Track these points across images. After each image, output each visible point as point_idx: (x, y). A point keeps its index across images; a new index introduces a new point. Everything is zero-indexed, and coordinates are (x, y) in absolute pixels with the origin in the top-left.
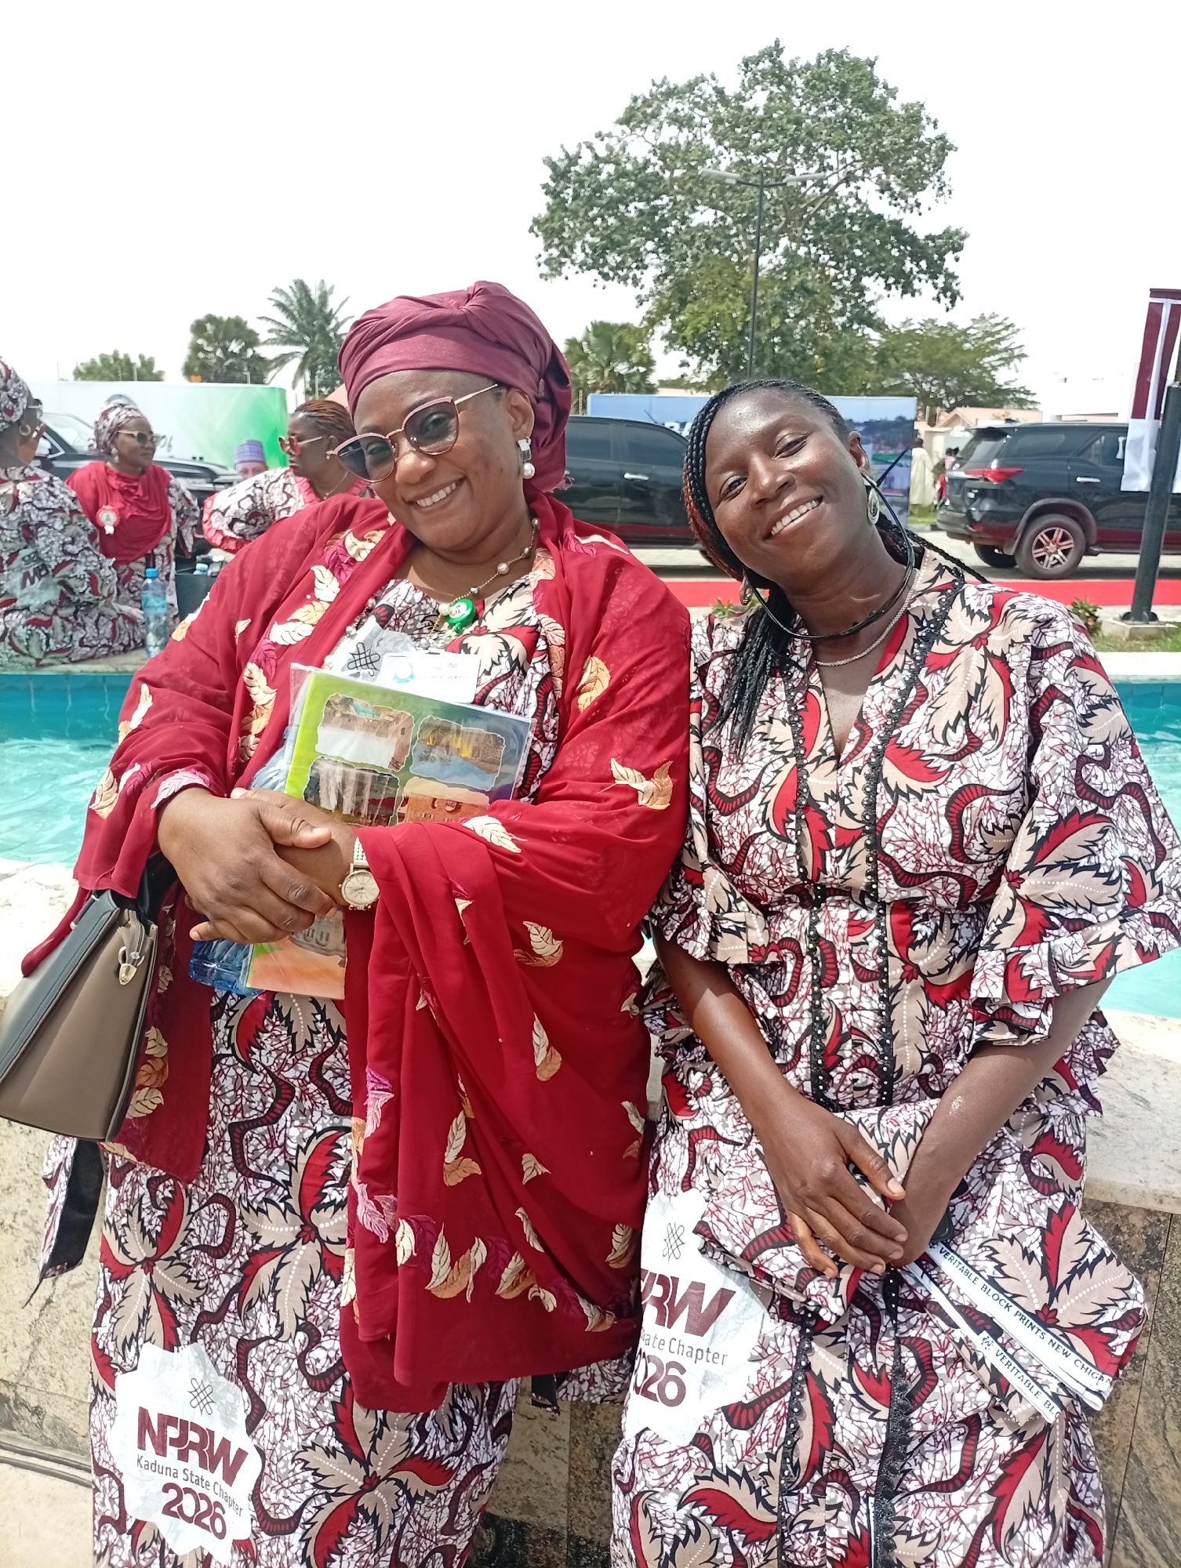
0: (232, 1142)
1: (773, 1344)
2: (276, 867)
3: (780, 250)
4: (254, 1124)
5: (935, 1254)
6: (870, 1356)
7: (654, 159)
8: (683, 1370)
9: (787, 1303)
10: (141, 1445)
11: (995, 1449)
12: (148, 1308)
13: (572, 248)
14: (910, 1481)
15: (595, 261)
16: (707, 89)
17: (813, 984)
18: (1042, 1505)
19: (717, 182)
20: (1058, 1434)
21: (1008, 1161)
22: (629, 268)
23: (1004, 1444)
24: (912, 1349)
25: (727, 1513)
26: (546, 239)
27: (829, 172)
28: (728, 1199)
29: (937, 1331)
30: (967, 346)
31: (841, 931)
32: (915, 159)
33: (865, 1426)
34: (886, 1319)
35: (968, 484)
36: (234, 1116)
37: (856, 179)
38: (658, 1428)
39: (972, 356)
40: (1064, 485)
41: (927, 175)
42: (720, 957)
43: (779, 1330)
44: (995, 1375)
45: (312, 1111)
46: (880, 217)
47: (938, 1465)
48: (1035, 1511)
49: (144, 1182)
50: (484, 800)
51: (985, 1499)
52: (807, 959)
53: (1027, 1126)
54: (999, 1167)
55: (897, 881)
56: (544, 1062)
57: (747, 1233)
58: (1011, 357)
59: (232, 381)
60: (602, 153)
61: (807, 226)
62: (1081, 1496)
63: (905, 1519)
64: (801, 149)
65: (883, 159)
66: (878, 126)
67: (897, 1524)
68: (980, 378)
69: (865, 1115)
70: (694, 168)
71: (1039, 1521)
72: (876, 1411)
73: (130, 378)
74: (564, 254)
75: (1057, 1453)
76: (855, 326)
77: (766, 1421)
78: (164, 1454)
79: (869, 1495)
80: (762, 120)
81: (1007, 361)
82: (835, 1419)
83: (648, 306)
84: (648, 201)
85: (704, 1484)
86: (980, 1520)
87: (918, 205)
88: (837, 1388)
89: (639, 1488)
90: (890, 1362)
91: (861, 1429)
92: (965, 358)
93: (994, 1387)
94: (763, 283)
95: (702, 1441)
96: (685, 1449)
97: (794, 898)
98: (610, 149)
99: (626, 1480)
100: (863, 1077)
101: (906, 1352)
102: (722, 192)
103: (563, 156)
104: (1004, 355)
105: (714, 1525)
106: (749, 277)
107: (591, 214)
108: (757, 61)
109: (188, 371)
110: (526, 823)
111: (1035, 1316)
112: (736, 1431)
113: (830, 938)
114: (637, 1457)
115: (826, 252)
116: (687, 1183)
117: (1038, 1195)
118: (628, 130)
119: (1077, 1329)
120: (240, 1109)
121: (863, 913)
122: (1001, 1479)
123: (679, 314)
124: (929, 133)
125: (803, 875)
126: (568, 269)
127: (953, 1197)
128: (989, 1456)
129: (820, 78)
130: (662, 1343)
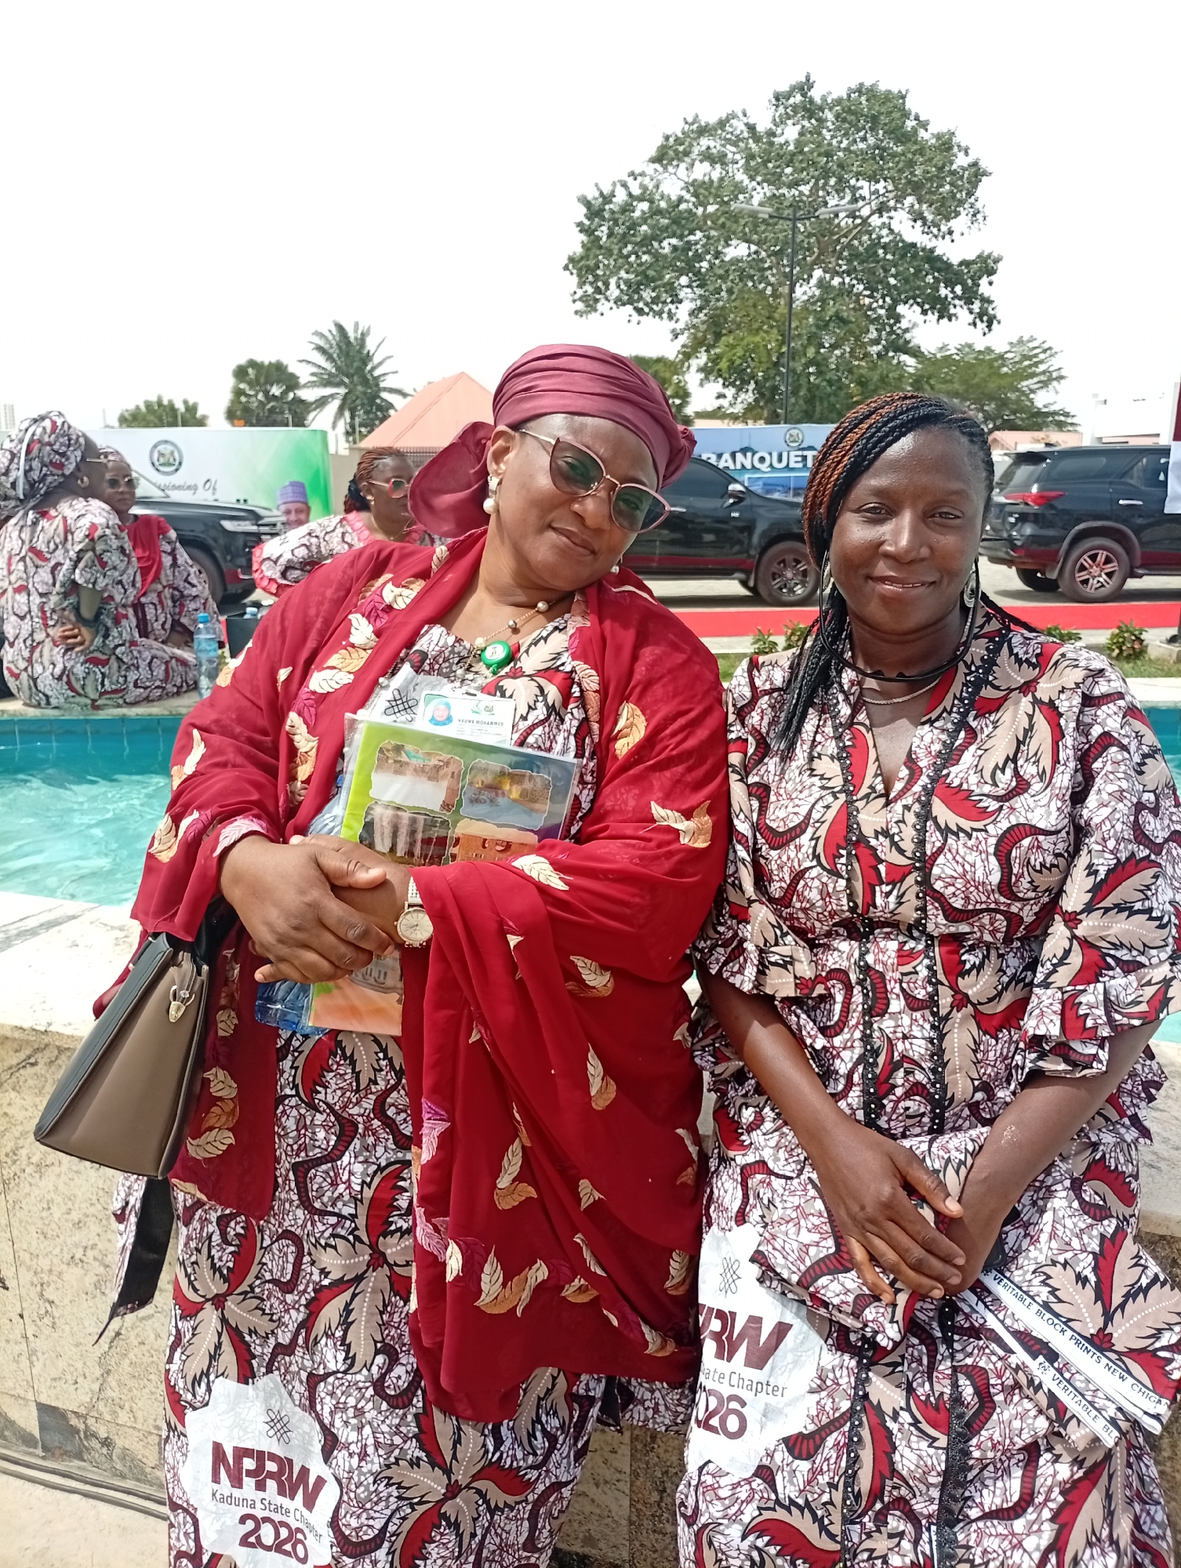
0: (296, 1181)
1: (831, 1375)
2: (334, 908)
3: (813, 281)
4: (317, 1162)
5: (989, 1281)
6: (927, 1386)
7: (687, 196)
8: (743, 1404)
9: (844, 1331)
10: (216, 1479)
11: (1054, 1476)
12: (220, 1344)
13: (607, 285)
14: (970, 1507)
15: (630, 297)
16: (739, 126)
17: (864, 1013)
18: (1105, 1533)
19: (750, 216)
20: (1119, 1460)
21: (1059, 1187)
22: (665, 302)
23: (1064, 1471)
24: (969, 1377)
25: (789, 1541)
26: (579, 276)
27: (861, 203)
28: (783, 1228)
29: (994, 1358)
30: (1005, 370)
31: (890, 962)
32: (947, 187)
33: (924, 1454)
34: (942, 1348)
35: (1008, 509)
36: (298, 1155)
37: (889, 210)
38: (720, 1461)
39: (1009, 380)
40: (1104, 508)
41: (961, 203)
42: (769, 991)
43: (837, 1362)
44: (1052, 1399)
45: (375, 1146)
46: (914, 245)
47: (998, 1492)
48: (1099, 1540)
49: (214, 1220)
50: (533, 839)
51: (1046, 1526)
52: (857, 990)
53: (1077, 1153)
54: (1050, 1193)
55: (946, 917)
56: (599, 1091)
57: (803, 1261)
58: (1049, 379)
59: (274, 424)
60: (636, 191)
61: (840, 258)
62: (1145, 1528)
63: (968, 1547)
64: (832, 181)
65: (916, 188)
66: (910, 156)
67: (960, 1552)
68: (1018, 401)
69: (918, 1144)
70: (727, 203)
71: (1102, 1550)
72: (935, 1439)
73: (174, 424)
74: (598, 291)
75: (1118, 1481)
76: (891, 354)
77: (826, 1451)
78: (240, 1487)
79: (930, 1524)
80: (793, 155)
81: (1045, 384)
82: (895, 1448)
83: (683, 339)
84: (681, 237)
85: (767, 1515)
86: (1042, 1548)
87: (950, 233)
88: (895, 1416)
89: (703, 1520)
90: (947, 1391)
91: (920, 1457)
92: (1003, 382)
93: (1051, 1412)
94: (796, 314)
95: (765, 1473)
96: (748, 1481)
97: (841, 931)
98: (644, 187)
99: (689, 1512)
100: (915, 1105)
101: (963, 1381)
102: (756, 226)
103: (597, 194)
104: (1043, 378)
105: (778, 1554)
106: (783, 309)
107: (625, 252)
108: (789, 95)
109: (231, 415)
110: (572, 861)
111: (1090, 1340)
112: (797, 1462)
113: (879, 967)
114: (701, 1489)
115: (860, 281)
116: (741, 1218)
117: (1090, 1221)
118: (660, 169)
119: (1134, 1353)
120: (304, 1148)
121: (911, 944)
122: (1061, 1507)
123: (714, 346)
124: (961, 161)
125: (852, 910)
126: (603, 306)
127: (1004, 1225)
128: (1049, 1482)
129: (850, 111)
130: (722, 1376)
